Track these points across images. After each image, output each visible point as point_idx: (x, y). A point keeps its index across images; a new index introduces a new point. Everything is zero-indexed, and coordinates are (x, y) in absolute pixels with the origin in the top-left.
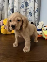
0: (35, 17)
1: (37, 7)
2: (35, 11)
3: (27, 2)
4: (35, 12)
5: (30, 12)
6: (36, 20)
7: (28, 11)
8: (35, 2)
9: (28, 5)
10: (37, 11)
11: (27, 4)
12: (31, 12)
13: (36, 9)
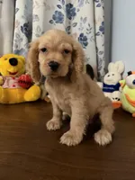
0: (97, 48)
1: (102, 20)
2: (98, 30)
3: (71, 5)
4: (96, 35)
5: (81, 35)
6: (101, 56)
7: (76, 31)
8: (96, 4)
9: (75, 14)
10: (101, 29)
11: (71, 11)
12: (85, 35)
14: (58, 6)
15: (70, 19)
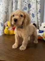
0: (38, 18)
3: (30, 4)
4: (37, 13)
6: (39, 21)
7: (31, 12)
9: (31, 7)
11: (29, 6)
12: (34, 13)
13: (38, 10)
14: (26, 5)
15: (29, 8)
